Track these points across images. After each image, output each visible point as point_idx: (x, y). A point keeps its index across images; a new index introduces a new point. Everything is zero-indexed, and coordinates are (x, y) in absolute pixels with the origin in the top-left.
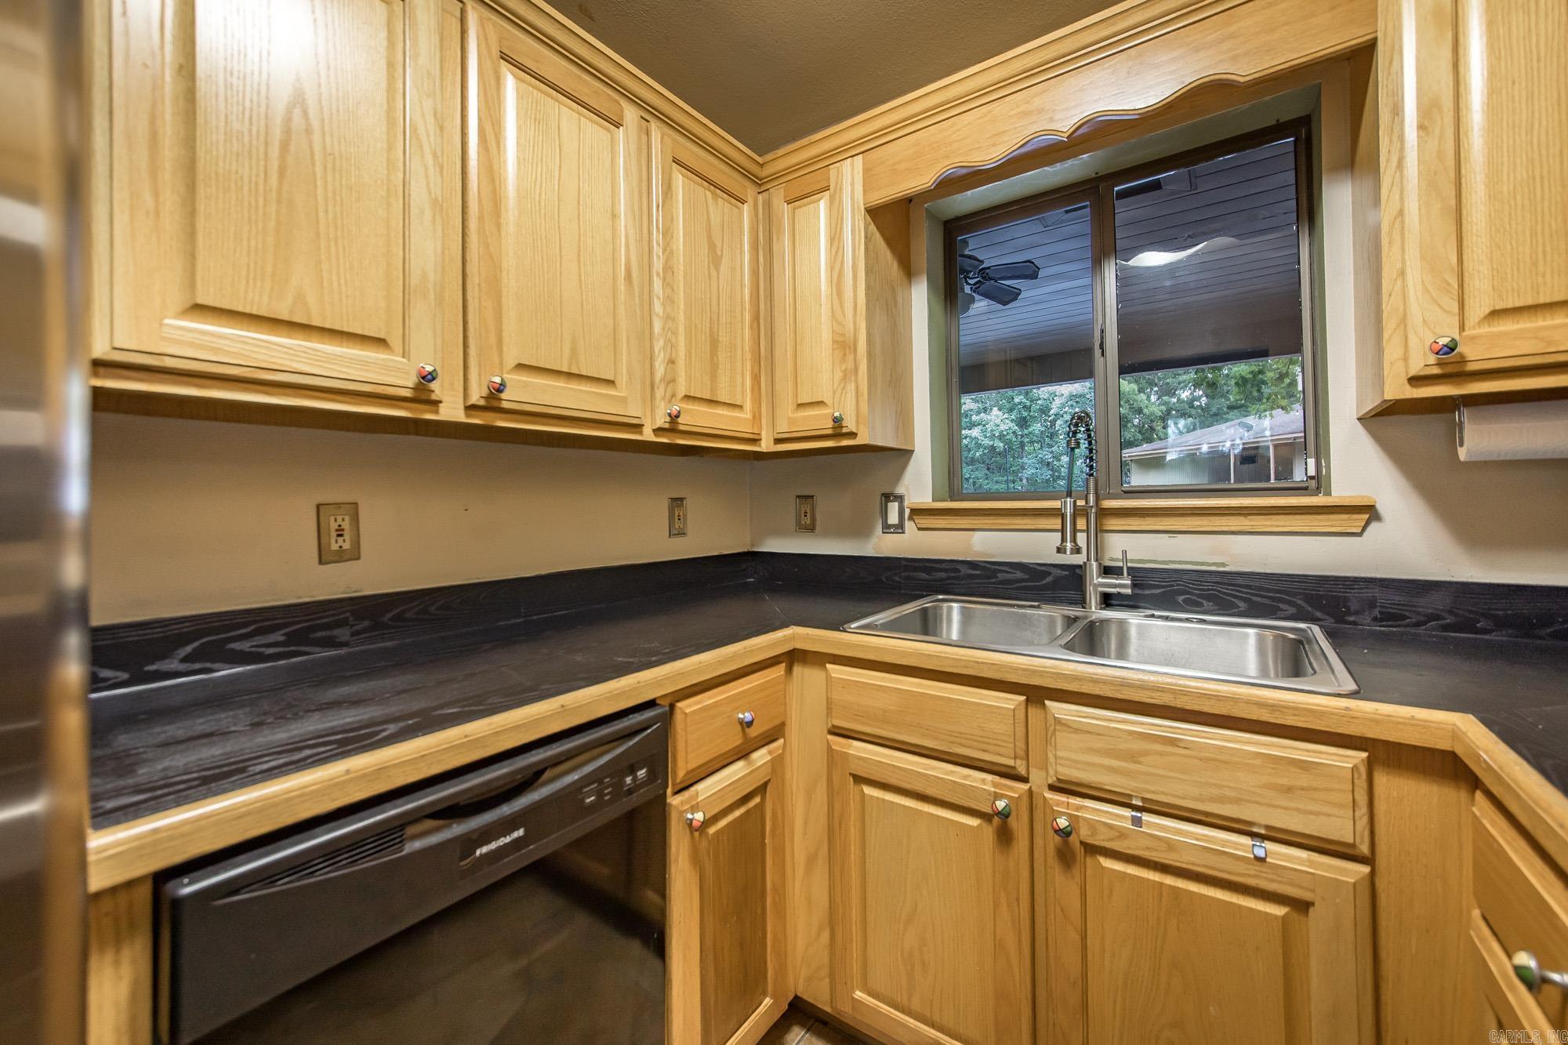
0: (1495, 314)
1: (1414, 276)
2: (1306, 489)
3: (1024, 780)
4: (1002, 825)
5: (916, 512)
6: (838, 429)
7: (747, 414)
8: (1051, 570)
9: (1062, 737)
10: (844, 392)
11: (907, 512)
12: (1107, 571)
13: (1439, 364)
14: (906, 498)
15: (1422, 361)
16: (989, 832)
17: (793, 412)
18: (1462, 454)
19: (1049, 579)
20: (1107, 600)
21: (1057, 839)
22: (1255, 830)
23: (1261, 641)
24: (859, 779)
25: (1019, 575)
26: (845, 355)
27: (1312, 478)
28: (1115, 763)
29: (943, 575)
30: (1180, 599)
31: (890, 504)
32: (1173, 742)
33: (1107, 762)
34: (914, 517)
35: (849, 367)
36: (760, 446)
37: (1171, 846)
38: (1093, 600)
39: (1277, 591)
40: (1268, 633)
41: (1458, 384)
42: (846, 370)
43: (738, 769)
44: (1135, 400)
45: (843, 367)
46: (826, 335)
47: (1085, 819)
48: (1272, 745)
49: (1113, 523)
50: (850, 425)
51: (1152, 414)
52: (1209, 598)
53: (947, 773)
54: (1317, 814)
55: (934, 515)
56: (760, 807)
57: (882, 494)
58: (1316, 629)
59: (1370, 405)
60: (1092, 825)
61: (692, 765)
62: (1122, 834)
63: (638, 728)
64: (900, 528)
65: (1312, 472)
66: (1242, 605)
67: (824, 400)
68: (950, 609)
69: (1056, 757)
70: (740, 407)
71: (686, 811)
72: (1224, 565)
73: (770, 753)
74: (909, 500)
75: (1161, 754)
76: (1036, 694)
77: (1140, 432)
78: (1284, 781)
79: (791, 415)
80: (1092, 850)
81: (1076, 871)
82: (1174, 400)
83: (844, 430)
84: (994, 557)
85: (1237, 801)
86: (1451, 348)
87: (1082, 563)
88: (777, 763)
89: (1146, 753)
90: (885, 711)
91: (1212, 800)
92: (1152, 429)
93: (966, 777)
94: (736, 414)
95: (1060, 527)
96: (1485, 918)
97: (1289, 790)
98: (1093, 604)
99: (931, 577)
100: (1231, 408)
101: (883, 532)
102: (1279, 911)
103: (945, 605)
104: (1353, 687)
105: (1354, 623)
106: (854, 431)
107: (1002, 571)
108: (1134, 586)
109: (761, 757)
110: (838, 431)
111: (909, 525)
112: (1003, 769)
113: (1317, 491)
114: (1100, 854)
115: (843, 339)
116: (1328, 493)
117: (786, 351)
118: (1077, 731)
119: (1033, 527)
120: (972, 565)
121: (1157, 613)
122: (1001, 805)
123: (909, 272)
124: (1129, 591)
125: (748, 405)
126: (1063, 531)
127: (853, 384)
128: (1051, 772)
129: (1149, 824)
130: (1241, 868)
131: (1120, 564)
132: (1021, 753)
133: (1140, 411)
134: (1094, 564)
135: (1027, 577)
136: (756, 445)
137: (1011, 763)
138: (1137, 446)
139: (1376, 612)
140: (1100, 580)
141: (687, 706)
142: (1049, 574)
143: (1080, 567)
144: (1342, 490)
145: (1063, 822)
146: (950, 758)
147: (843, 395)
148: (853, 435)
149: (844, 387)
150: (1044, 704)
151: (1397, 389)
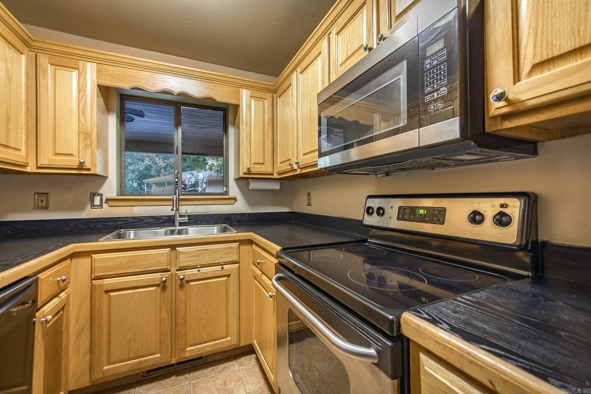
0: (255, 163)
1: (244, 153)
2: (224, 194)
3: (169, 271)
4: (163, 286)
5: (108, 200)
6: (81, 166)
7: (23, 153)
8: (163, 217)
9: (181, 256)
10: (85, 152)
11: (104, 200)
12: (181, 216)
13: (248, 171)
14: (104, 195)
15: (245, 170)
16: (159, 289)
17: (52, 156)
18: (250, 188)
19: (162, 220)
20: (181, 224)
21: (180, 281)
22: (222, 264)
23: (217, 228)
24: (107, 292)
25: (152, 220)
26: (86, 138)
27: (225, 192)
28: (194, 259)
29: (122, 223)
30: (198, 222)
31: (95, 197)
32: (206, 250)
33: (192, 259)
34: (108, 202)
35: (88, 143)
36: (26, 169)
37: (206, 273)
38: (177, 224)
39: (219, 218)
40: (219, 227)
41: (250, 175)
42: (87, 144)
43: (55, 301)
44: (155, 160)
45: (85, 143)
46: (75, 127)
47: (186, 274)
48: (225, 245)
49: (182, 203)
50: (88, 165)
51: (161, 166)
52: (204, 221)
53: (145, 277)
54: (231, 257)
55: (118, 201)
56: (62, 315)
57: (91, 193)
58: (227, 225)
59: (237, 177)
60: (188, 275)
61: (43, 300)
62: (195, 275)
63: (29, 284)
64: (101, 205)
65: (225, 190)
66: (212, 222)
67: (73, 154)
68: (130, 233)
69: (179, 262)
70: (19, 150)
71: (41, 318)
72: (208, 213)
73: (66, 293)
74: (105, 195)
75: (204, 253)
76: (173, 247)
77: (156, 172)
78: (227, 252)
79: (51, 157)
80: (188, 282)
81: (184, 289)
82: (169, 162)
83: (85, 167)
84: (142, 215)
85: (218, 259)
86: (249, 168)
87: (174, 215)
88: (68, 297)
89: (201, 254)
90: (120, 265)
91: (214, 260)
92: (160, 171)
93: (151, 276)
94: (17, 153)
95: (172, 204)
96: (254, 264)
97: (227, 253)
98: (177, 225)
99: (116, 224)
100: (187, 167)
101: (91, 208)
102: (225, 278)
103: (128, 232)
104: (236, 232)
105: (233, 223)
106: (90, 168)
107: (145, 219)
108: (188, 220)
109: (63, 295)
110: (81, 167)
111: (105, 205)
112: (163, 270)
113: (226, 195)
114: (190, 282)
115: (86, 132)
116: (229, 195)
117: (48, 129)
118: (185, 253)
119: (157, 204)
120: (134, 218)
121: (194, 226)
122: (164, 279)
123: (108, 110)
124: (187, 221)
125: (23, 149)
126: (173, 205)
127: (90, 150)
128: (178, 266)
129: (202, 270)
130: (219, 272)
131: (185, 214)
132: (169, 264)
133: (156, 164)
134: (178, 214)
135: (154, 220)
136: (24, 168)
137: (166, 267)
138: (154, 177)
139: (236, 221)
140: (180, 219)
141: (41, 276)
142: (162, 218)
143: (173, 216)
144: (231, 195)
145: (182, 277)
146: (147, 272)
147: (85, 154)
148: (89, 169)
149: (85, 151)
150: (176, 249)
151: (242, 175)
